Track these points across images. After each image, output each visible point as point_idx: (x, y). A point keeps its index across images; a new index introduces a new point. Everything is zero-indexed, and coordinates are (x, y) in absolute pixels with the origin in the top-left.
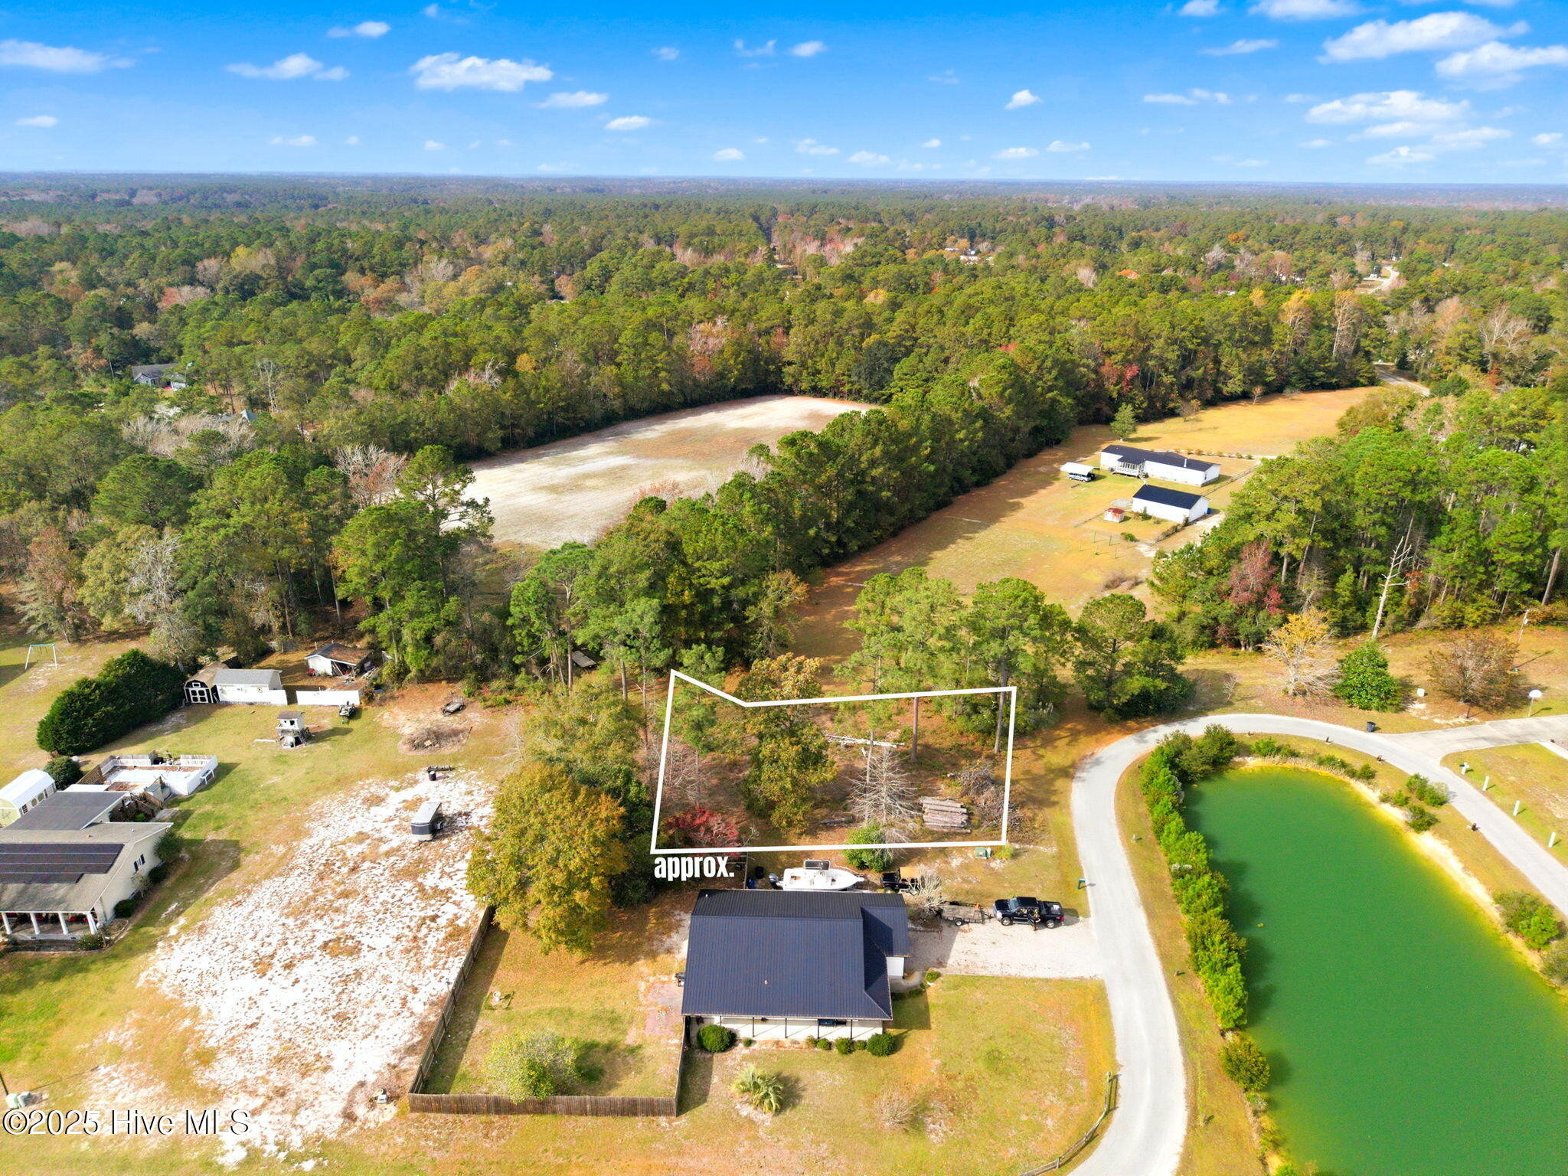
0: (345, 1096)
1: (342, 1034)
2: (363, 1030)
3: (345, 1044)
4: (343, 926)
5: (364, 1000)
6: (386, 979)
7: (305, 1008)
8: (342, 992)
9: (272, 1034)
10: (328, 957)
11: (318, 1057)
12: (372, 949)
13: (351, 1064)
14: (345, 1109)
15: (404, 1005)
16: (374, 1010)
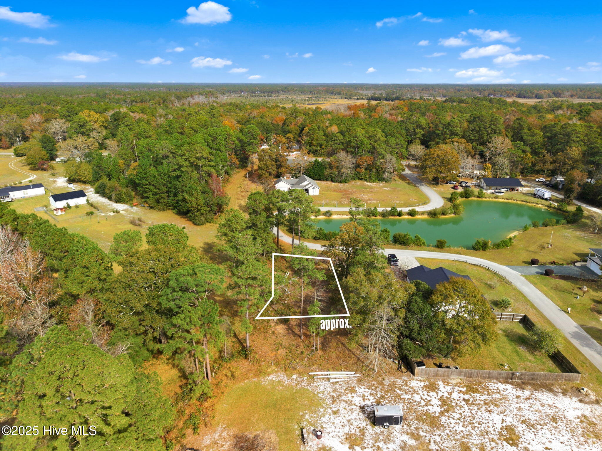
0: (591, 406)
1: (562, 417)
2: (554, 410)
3: (566, 413)
4: (493, 440)
5: (538, 414)
6: (520, 409)
7: (561, 437)
8: (539, 424)
9: (586, 446)
10: (521, 440)
11: (581, 422)
12: (503, 421)
13: (575, 409)
14: (596, 404)
15: (529, 399)
16: (541, 408)
